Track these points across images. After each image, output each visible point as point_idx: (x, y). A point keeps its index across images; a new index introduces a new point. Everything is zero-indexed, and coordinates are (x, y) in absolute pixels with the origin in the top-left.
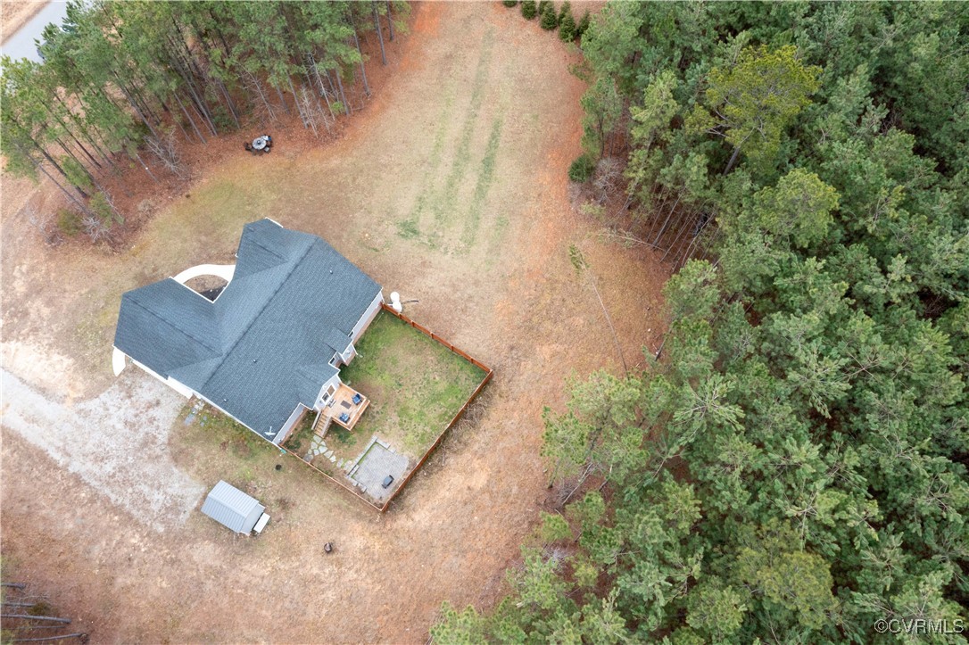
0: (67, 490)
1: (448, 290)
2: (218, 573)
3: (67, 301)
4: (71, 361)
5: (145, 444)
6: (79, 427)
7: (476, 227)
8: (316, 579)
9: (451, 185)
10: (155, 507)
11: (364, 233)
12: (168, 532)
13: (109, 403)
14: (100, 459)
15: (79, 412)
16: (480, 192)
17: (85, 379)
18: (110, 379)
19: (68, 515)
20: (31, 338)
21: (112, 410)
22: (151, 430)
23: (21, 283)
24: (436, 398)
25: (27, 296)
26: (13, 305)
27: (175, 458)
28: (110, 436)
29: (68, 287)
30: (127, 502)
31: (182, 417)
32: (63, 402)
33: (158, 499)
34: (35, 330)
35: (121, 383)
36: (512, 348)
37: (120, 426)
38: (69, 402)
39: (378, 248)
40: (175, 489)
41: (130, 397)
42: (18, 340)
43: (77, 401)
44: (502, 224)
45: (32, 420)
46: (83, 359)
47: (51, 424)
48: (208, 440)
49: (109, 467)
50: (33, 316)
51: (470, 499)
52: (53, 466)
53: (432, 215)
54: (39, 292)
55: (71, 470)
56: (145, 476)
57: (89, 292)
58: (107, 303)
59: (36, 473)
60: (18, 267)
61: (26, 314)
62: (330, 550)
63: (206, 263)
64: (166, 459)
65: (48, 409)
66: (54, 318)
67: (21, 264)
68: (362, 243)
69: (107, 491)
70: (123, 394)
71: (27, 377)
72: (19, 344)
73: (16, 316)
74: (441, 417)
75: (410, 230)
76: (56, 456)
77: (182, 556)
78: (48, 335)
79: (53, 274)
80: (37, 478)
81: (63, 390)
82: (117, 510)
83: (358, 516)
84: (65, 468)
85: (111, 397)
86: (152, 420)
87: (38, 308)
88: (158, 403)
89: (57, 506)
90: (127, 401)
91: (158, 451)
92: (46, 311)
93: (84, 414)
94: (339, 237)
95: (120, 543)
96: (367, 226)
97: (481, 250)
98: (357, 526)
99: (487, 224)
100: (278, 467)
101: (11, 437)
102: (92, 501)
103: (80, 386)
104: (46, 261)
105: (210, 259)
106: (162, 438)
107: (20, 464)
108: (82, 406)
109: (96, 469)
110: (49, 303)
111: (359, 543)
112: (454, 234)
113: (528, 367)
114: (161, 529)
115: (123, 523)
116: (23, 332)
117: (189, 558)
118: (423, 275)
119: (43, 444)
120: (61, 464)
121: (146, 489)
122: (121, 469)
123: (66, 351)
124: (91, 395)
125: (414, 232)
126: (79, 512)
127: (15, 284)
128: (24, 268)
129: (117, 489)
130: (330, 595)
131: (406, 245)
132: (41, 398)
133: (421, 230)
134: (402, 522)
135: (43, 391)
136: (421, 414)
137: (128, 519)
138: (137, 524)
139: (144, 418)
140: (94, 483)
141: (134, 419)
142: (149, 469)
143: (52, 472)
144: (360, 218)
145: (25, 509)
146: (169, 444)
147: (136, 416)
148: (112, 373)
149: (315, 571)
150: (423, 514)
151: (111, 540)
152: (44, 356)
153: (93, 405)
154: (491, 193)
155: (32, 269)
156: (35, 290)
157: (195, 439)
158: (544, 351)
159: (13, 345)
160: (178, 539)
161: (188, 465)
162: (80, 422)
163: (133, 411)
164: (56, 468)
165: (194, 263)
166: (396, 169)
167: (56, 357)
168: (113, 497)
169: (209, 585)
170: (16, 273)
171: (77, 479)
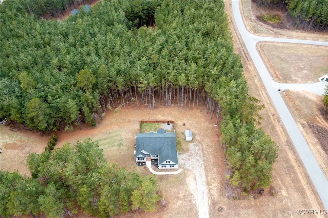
0: (207, 161)
1: (129, 133)
2: (199, 135)
3: (175, 190)
4: (186, 179)
5: (190, 156)
6: (196, 167)
7: (113, 136)
8: (189, 124)
9: (106, 144)
10: (198, 148)
11: (126, 151)
12: (200, 144)
13: (188, 166)
14: (198, 160)
15: (194, 169)
16: (104, 139)
17: (187, 174)
18: (184, 169)
19: (210, 158)
20: (188, 190)
21: (189, 165)
22: (187, 157)
23: (179, 203)
24: (150, 126)
25: (181, 199)
26: (185, 200)
27: (189, 150)
28: (193, 162)
29: (173, 193)
30: (201, 152)
31: (181, 154)
32: (194, 173)
33: (196, 148)
34: (186, 191)
35: (184, 167)
36: (134, 122)
37: (190, 161)
38: (193, 172)
39: (127, 147)
40: (193, 147)
41: (184, 164)
42: (190, 192)
43: (192, 171)
44: (110, 133)
45: (201, 175)
46: (184, 177)
47: (199, 172)
48: (182, 148)
49: (198, 158)
50: (183, 194)
51: (163, 115)
52: (205, 166)
53: (115, 143)
54: (178, 198)
55: (203, 163)
56: (195, 152)
57: (171, 188)
58: (171, 182)
59: (208, 167)
60: (176, 208)
61: (184, 196)
62: (184, 125)
63: (150, 171)
64: (190, 151)
65: (197, 175)
66: (181, 189)
67: (175, 207)
68: (128, 149)
69: (201, 155)
70: (185, 165)
71: (195, 184)
72: (191, 191)
73: (186, 197)
74: (153, 124)
75: (120, 145)
76: (203, 167)
77: (201, 140)
78: (185, 187)
79: (172, 198)
80: (209, 166)
81: (192, 176)
82: (203, 152)
83: (177, 125)
84: (204, 164)
85: (187, 167)
86: (186, 158)
87: (181, 195)
88: (182, 159)
89: (210, 160)
90: (185, 164)
91: (190, 153)
92: (181, 192)
93: (193, 168)
94: (129, 154)
95: (207, 148)
96: (123, 151)
97: (118, 133)
98: (178, 124)
99: (111, 135)
100: (178, 137)
101: (207, 176)
102: (205, 156)
103: (189, 173)
104: (170, 203)
105: (149, 171)
106: (187, 154)
107: (209, 171)
108: (192, 170)
109: (200, 159)
110: (178, 193)
111: (180, 123)
112: (116, 138)
113: (136, 120)
114: (200, 145)
115: (204, 150)
116: (188, 192)
117: (200, 139)
118: (129, 138)
119: (203, 170)
120: (204, 165)
121: (196, 151)
122: (197, 156)
123: (185, 181)
124: (189, 170)
125: (120, 144)
126: (208, 157)
127: (180, 204)
128: (175, 206)
129: (200, 154)
130: (190, 122)
131: (124, 143)
132: (197, 178)
133: (119, 143)
134: (173, 120)
135: (195, 179)
136: (154, 127)
137: (203, 150)
138: (202, 148)
139: (186, 159)
140: (202, 158)
141: (188, 160)
142: (193, 152)
143: (206, 165)
144: (122, 153)
145: (214, 164)
146: (187, 152)
147: (187, 160)
148: (183, 170)
149: (188, 125)
150: (170, 119)
151: (208, 150)
152: (189, 184)
153: (191, 168)
154: (104, 138)
155: (174, 204)
156: (178, 199)
157: (183, 150)
158: (132, 119)
159: (192, 192)
160: (199, 142)
161: (188, 148)
162: (195, 168)
163: (187, 161)
164: (205, 165)
165: (151, 173)
166: (107, 154)
167: (188, 182)
168: (202, 154)
169: (202, 135)
170: (178, 206)
171: (204, 161)
